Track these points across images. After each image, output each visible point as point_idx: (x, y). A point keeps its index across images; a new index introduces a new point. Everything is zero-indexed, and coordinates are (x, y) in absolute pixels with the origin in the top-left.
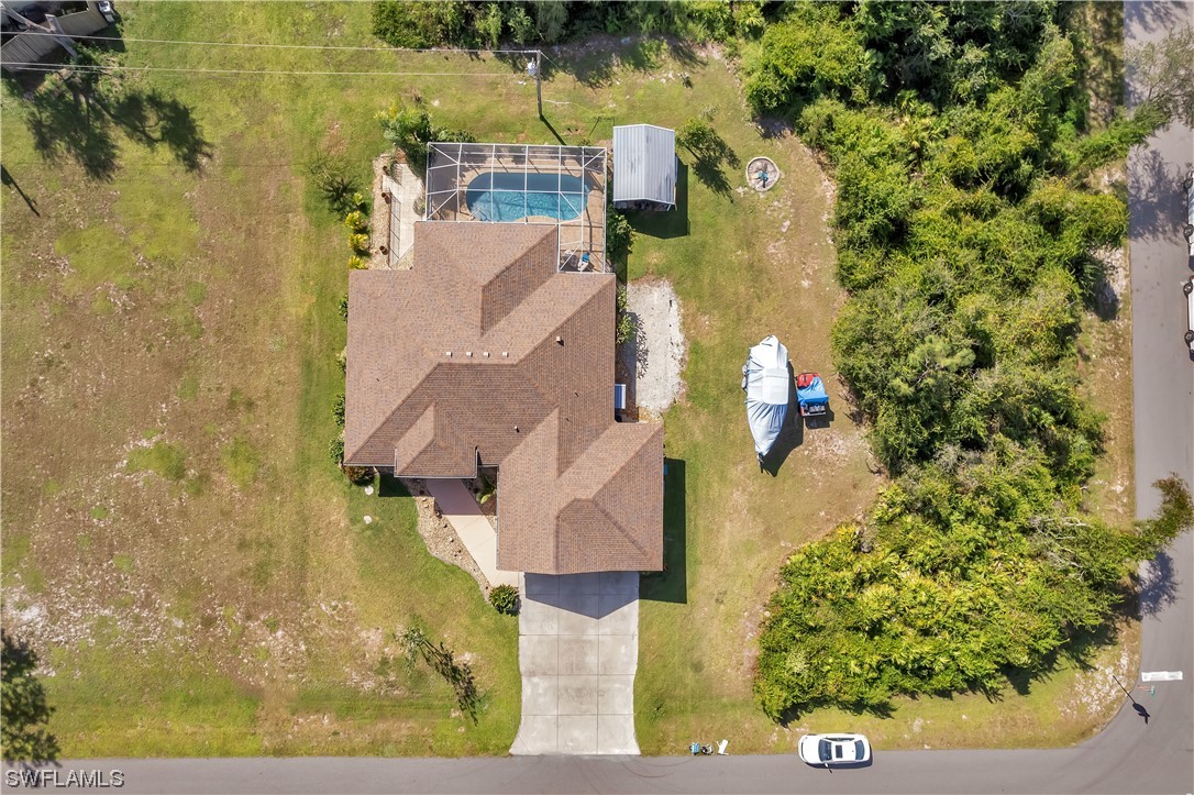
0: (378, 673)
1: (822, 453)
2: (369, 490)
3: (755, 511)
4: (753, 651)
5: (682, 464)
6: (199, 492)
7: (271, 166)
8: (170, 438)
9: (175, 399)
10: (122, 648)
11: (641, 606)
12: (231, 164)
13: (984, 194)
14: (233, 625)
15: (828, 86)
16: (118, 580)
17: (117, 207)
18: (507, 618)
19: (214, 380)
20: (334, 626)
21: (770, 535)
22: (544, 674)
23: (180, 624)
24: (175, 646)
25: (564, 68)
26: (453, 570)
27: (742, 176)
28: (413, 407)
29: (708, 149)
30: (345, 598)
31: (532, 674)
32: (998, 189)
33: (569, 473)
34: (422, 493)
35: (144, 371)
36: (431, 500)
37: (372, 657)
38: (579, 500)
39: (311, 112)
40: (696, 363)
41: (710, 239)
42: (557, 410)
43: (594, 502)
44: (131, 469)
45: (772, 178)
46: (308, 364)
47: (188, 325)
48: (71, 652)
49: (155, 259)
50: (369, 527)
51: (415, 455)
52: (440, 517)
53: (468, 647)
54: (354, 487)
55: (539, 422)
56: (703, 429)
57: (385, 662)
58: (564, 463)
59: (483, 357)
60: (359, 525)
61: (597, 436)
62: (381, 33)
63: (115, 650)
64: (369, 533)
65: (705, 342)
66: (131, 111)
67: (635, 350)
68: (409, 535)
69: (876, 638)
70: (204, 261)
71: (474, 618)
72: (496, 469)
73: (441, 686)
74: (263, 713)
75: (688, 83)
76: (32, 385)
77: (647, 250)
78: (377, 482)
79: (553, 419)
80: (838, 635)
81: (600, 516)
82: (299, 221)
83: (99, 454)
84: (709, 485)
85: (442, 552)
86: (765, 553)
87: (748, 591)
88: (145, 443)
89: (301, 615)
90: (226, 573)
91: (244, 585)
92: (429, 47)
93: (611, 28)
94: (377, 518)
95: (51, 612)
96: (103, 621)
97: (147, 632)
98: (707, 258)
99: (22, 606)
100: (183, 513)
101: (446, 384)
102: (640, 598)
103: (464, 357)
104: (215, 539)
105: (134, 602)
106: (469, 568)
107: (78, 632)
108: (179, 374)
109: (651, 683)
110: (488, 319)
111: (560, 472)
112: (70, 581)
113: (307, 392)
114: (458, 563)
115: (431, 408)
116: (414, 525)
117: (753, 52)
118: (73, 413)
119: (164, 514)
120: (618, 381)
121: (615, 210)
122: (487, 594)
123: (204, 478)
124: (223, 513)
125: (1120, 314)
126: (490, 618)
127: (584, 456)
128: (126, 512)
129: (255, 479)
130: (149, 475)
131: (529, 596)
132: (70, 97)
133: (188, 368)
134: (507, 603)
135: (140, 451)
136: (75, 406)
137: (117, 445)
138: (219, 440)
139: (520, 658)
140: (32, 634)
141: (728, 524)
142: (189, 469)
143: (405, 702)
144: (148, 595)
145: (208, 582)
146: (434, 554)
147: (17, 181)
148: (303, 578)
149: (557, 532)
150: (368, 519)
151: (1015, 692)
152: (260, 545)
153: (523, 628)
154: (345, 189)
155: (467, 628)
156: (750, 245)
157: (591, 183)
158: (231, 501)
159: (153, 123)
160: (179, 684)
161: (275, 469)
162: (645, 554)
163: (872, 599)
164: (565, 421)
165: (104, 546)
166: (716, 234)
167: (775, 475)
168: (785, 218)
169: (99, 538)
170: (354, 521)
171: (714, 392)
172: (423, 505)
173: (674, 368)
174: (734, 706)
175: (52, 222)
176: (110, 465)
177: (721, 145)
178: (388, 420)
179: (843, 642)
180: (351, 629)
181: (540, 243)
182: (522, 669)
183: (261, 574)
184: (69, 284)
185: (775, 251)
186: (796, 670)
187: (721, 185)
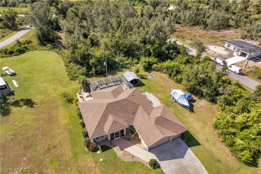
1: (199, 106)
2: (99, 152)
3: (197, 120)
7: (52, 102)
8: (27, 166)
11: (191, 149)
12: (42, 104)
18: (158, 170)
19: (42, 145)
21: (204, 123)
26: (134, 163)
27: (149, 77)
28: (105, 116)
33: (151, 115)
34: (115, 146)
35: (17, 151)
36: (118, 147)
40: (162, 101)
42: (140, 105)
43: (161, 117)
47: (32, 136)
49: (22, 126)
50: (102, 162)
51: (110, 126)
52: (122, 150)
54: (94, 153)
55: (137, 109)
59: (117, 100)
60: (99, 163)
64: (103, 164)
65: (161, 97)
66: (16, 103)
68: (116, 159)
70: (36, 122)
75: (131, 71)
78: (100, 149)
79: (140, 107)
82: (61, 107)
86: (207, 127)
87: (212, 136)
94: (104, 158)
98: (151, 87)
101: (111, 108)
102: (189, 147)
103: (113, 101)
106: (138, 160)
108: (30, 148)
111: (149, 115)
113: (72, 138)
114: (134, 160)
115: (110, 114)
116: (116, 155)
122: (149, 166)
126: (153, 172)
129: (60, 166)
131: (160, 160)
133: (33, 146)
134: (155, 165)
138: (45, 160)
141: (194, 125)
146: (126, 161)
150: (101, 160)
153: (164, 171)
154: (71, 99)
156: (157, 84)
161: (66, 160)
164: (143, 107)
166: (150, 84)
167: (194, 113)
170: (96, 163)
171: (170, 104)
172: (116, 150)
173: (158, 102)
174: (239, 169)
177: (142, 75)
181: (119, 87)
185: (162, 84)
187: (146, 79)
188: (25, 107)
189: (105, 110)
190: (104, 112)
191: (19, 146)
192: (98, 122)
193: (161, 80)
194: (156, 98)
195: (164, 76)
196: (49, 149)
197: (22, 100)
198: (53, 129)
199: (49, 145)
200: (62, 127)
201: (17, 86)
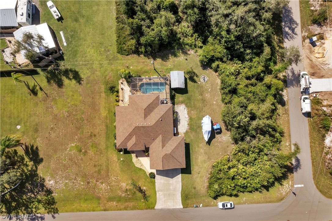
0: (125, 192)
1: (220, 140)
2: (122, 153)
3: (206, 153)
4: (207, 184)
5: (189, 144)
6: (85, 155)
7: (96, 83)
8: (78, 143)
9: (79, 135)
10: (70, 189)
11: (181, 175)
12: (88, 83)
13: (254, 81)
14: (94, 183)
15: (217, 59)
16: (69, 174)
17: (64, 94)
18: (153, 179)
19: (87, 130)
20: (116, 183)
21: (209, 158)
22: (161, 191)
23: (82, 183)
24: (82, 188)
25: (159, 58)
26: (141, 169)
27: (199, 79)
28: (131, 136)
29: (191, 74)
30: (117, 176)
31: (159, 191)
32: (257, 79)
33: (165, 148)
34: (133, 153)
35: (72, 129)
36: (135, 154)
37: (124, 189)
38: (167, 154)
39: (104, 71)
40: (191, 122)
41: (193, 94)
42: (161, 135)
43: (170, 154)
44: (70, 150)
45: (206, 79)
46: (107, 126)
47: (81, 119)
48: (60, 190)
49: (73, 105)
50: (122, 161)
51: (132, 146)
52: (137, 158)
53: (145, 186)
54: (118, 152)
55: (158, 137)
56: (193, 136)
57: (127, 190)
58: (163, 146)
59: (145, 124)
60: (120, 161)
61: (170, 139)
62: (118, 52)
63: (69, 189)
64: (122, 162)
65: (193, 117)
66: (66, 73)
67: (177, 119)
68: (131, 162)
69: (234, 180)
70: (83, 105)
71: (146, 179)
72: (149, 148)
73: (139, 194)
74: (101, 202)
75: (186, 59)
76: (49, 133)
77: (179, 97)
78: (123, 151)
79: (160, 136)
80: (225, 180)
81: (171, 157)
82: (103, 95)
83: (63, 147)
84: (195, 148)
85: (138, 165)
86: (208, 163)
87: (205, 171)
88: (73, 145)
89: (108, 180)
90: (92, 172)
91: (95, 175)
92: (129, 55)
93: (169, 49)
94: (124, 159)
95: (55, 182)
96: (66, 183)
97: (76, 185)
98: (192, 98)
99: (50, 181)
100: (82, 159)
101: (137, 130)
102: (182, 173)
103: (141, 125)
104: (89, 165)
105: (73, 179)
106: (144, 169)
107: (61, 186)
108: (79, 130)
109: (185, 192)
110: (146, 116)
111: (163, 148)
112: (59, 175)
113: (107, 132)
115: (135, 136)
116: (131, 160)
117: (200, 51)
118: (58, 139)
119: (78, 160)
120: (174, 127)
121: (172, 90)
122: (148, 174)
123: (86, 152)
124: (90, 159)
125: (286, 105)
126: (149, 180)
127: (167, 144)
128: (70, 160)
129: (97, 151)
130: (74, 151)
131: (157, 174)
132: (54, 71)
133: (81, 128)
134: (152, 176)
135: (72, 147)
136: (58, 137)
137: (67, 145)
138: (89, 143)
139: (156, 188)
140: (52, 186)
141: (200, 157)
142: (82, 150)
143: (131, 198)
144: (75, 177)
145: (88, 174)
146: (136, 166)
147: (44, 90)
148: (108, 172)
149: (163, 161)
150: (122, 159)
151: (266, 191)
152: (98, 166)
153: (156, 181)
154: (113, 87)
155: (144, 182)
156: (202, 95)
157: (166, 84)
158: (92, 157)
159: (71, 75)
160: (83, 196)
161: (101, 149)
162: (182, 164)
163: (232, 172)
164: (163, 137)
165: (66, 167)
166: (194, 93)
167: (209, 145)
168: (209, 88)
169: (64, 165)
170: (119, 160)
171: (195, 128)
172: (133, 155)
173: (186, 123)
174: (203, 196)
175: (51, 98)
176: (66, 149)
177: (194, 73)
178: (125, 139)
179: (226, 181)
180: (119, 183)
181: (156, 98)
182: (156, 190)
183: (99, 172)
184: (55, 111)
185: (207, 96)
186: (216, 188)
187: (194, 81)
188: (74, 81)
189: (132, 131)
190: (131, 132)
191: (72, 124)
192: (124, 138)
193: (210, 89)
194: (187, 116)
195: (217, 84)
196: (91, 136)
197: (71, 70)
198: (95, 117)
199: (91, 133)
200: (101, 118)
201: (65, 44)
